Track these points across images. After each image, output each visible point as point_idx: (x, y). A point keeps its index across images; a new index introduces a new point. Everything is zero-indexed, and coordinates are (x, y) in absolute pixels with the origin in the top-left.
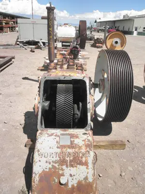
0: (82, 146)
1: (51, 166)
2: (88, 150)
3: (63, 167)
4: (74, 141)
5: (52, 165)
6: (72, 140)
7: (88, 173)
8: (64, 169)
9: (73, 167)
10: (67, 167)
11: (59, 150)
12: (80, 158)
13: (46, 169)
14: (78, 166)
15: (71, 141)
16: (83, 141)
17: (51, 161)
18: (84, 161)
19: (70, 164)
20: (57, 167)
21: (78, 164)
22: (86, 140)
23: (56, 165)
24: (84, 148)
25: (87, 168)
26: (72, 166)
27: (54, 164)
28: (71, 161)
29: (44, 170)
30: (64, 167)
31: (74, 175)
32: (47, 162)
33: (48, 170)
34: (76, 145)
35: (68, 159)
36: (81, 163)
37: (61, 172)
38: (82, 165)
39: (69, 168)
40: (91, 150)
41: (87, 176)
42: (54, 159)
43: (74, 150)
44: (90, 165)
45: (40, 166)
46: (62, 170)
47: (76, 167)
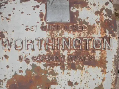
0: (94, 26)
1: (29, 67)
2: (108, 34)
3: (54, 69)
4: (77, 13)
5: (33, 66)
6: (74, 10)
7: (103, 80)
8: (56, 72)
9: (74, 69)
10: (63, 68)
11: (45, 35)
12: (90, 52)
13: (21, 71)
14: (85, 67)
15: (71, 13)
16: (97, 13)
17: (30, 57)
18: (97, 59)
19: (68, 64)
20: (43, 68)
21: (85, 63)
22: (104, 12)
23: (41, 65)
24: (98, 29)
25: (102, 71)
26: (73, 67)
27: (35, 63)
28: (70, 57)
29: (16, 74)
30: (57, 69)
31: (76, 84)
32: (20, 59)
33: (24, 74)
34: (82, 22)
35: (65, 53)
36: (92, 62)
37: (50, 78)
38: (94, 65)
39: (66, 71)
40: (114, 35)
41: (102, 85)
42: (36, 53)
43: (77, 34)
44: (110, 66)
45: (8, 67)
46: (53, 73)
47: (82, 69)
